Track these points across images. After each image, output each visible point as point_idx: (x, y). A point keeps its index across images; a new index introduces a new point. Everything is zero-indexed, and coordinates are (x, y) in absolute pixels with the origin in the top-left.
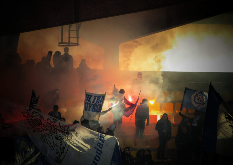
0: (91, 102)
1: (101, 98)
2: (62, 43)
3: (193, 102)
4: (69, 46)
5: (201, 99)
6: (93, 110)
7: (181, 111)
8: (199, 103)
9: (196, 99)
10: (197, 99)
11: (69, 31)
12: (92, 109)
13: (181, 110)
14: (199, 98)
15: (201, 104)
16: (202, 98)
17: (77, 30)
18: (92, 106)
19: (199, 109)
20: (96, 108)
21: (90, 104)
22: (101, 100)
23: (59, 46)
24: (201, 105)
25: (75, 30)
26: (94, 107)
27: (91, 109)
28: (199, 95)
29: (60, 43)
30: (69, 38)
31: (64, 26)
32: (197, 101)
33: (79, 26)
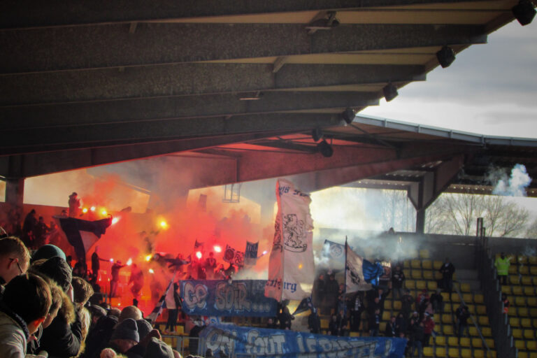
1: (255, 246)
4: (231, 202)
11: (232, 190)
17: (239, 189)
23: (223, 202)
30: (232, 195)
31: (227, 185)
33: (240, 186)
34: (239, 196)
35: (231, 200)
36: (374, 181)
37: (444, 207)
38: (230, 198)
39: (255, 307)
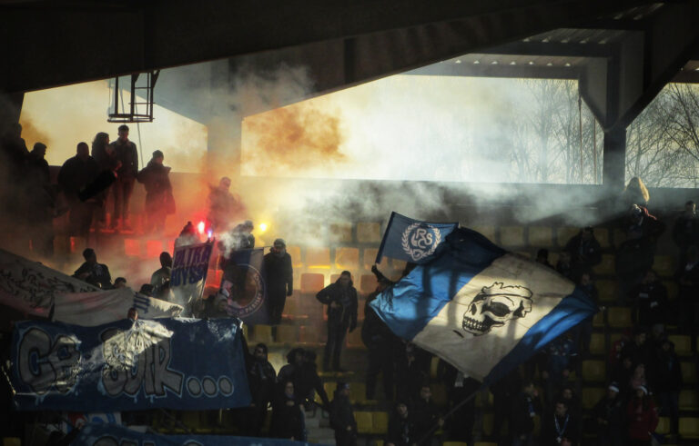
2: (116, 115)
3: (406, 245)
4: (132, 121)
5: (424, 239)
7: (377, 265)
8: (418, 248)
9: (413, 237)
10: (415, 239)
11: (133, 89)
12: (190, 279)
13: (378, 260)
14: (420, 237)
15: (422, 249)
16: (425, 236)
17: (150, 86)
18: (188, 272)
19: (415, 260)
20: (196, 273)
21: (183, 269)
22: (205, 254)
23: (109, 121)
24: (421, 252)
25: (146, 86)
26: (191, 272)
27: (187, 280)
28: (419, 230)
29: (111, 116)
30: (133, 104)
31: (121, 79)
32: (414, 243)
33: (154, 79)
34: (152, 103)
35: (132, 114)
36: (493, 59)
37: (671, 118)
38: (128, 111)
39: (194, 386)
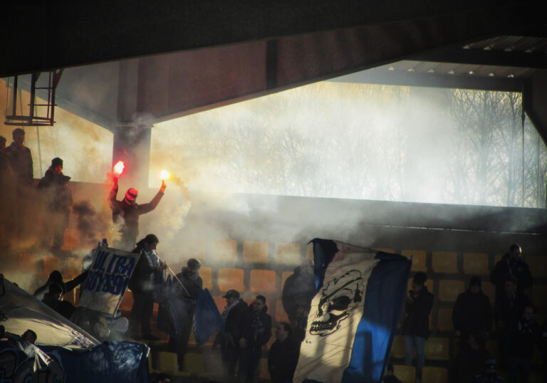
0: (104, 270)
1: (128, 261)
2: (14, 117)
4: (31, 124)
6: (106, 288)
17: (51, 86)
18: (105, 280)
20: (112, 282)
21: (101, 274)
22: (127, 266)
23: (6, 123)
25: (48, 86)
26: (108, 282)
27: (102, 287)
29: (8, 118)
30: (32, 105)
33: (56, 79)
34: (53, 105)
35: (32, 116)
38: (27, 113)
